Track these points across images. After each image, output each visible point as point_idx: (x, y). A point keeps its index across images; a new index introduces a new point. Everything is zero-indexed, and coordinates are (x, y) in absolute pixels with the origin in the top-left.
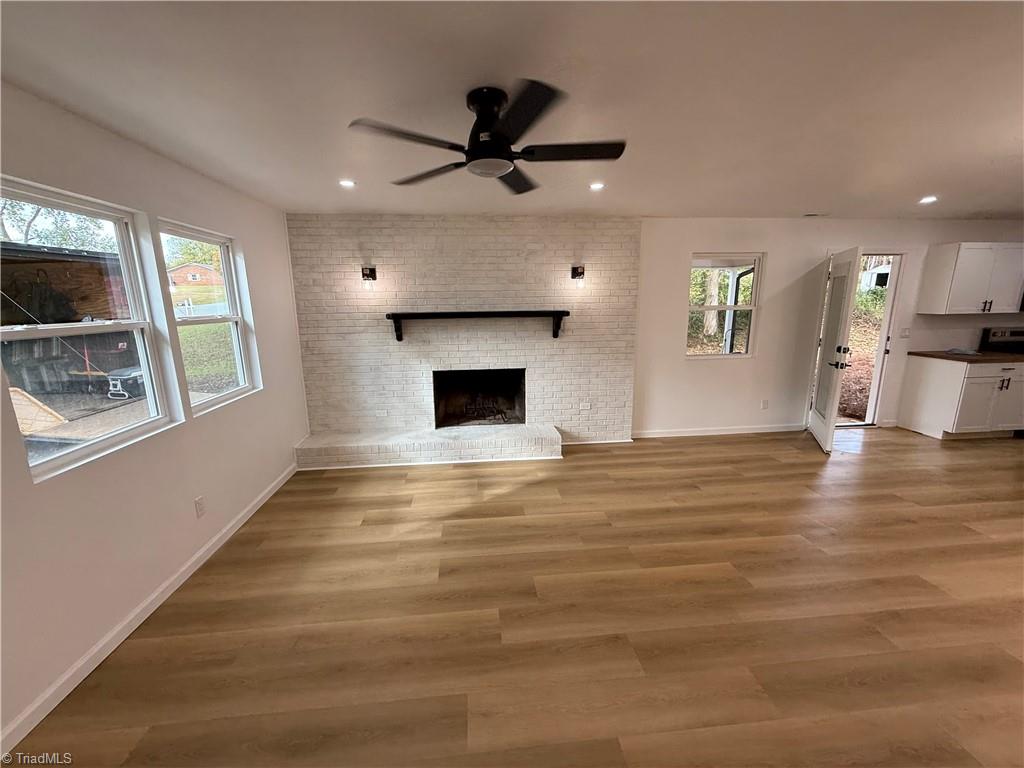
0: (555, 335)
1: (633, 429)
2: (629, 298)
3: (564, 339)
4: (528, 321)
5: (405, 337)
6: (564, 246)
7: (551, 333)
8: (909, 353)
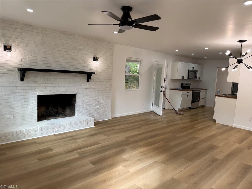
0: (88, 81)
1: (111, 115)
2: (110, 69)
3: (91, 83)
4: (78, 75)
5: (25, 80)
6: (91, 49)
7: (86, 80)
8: (170, 89)
